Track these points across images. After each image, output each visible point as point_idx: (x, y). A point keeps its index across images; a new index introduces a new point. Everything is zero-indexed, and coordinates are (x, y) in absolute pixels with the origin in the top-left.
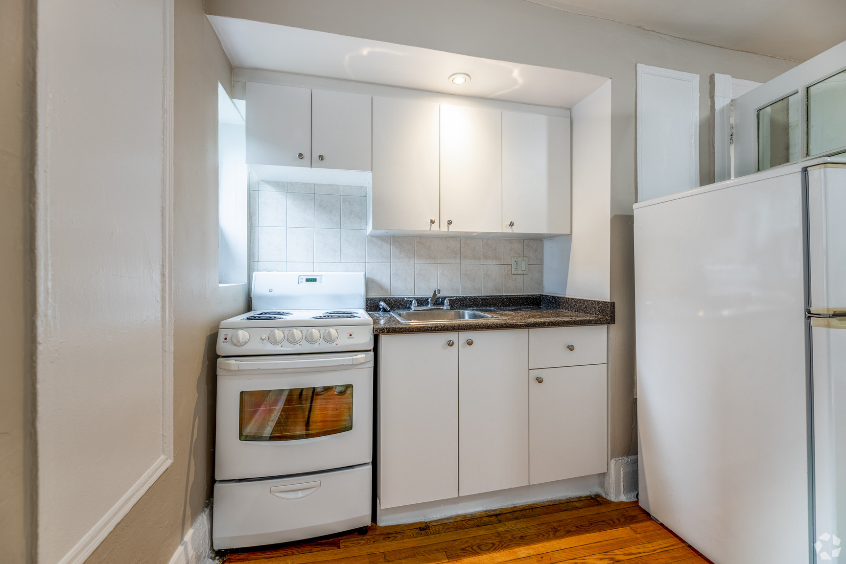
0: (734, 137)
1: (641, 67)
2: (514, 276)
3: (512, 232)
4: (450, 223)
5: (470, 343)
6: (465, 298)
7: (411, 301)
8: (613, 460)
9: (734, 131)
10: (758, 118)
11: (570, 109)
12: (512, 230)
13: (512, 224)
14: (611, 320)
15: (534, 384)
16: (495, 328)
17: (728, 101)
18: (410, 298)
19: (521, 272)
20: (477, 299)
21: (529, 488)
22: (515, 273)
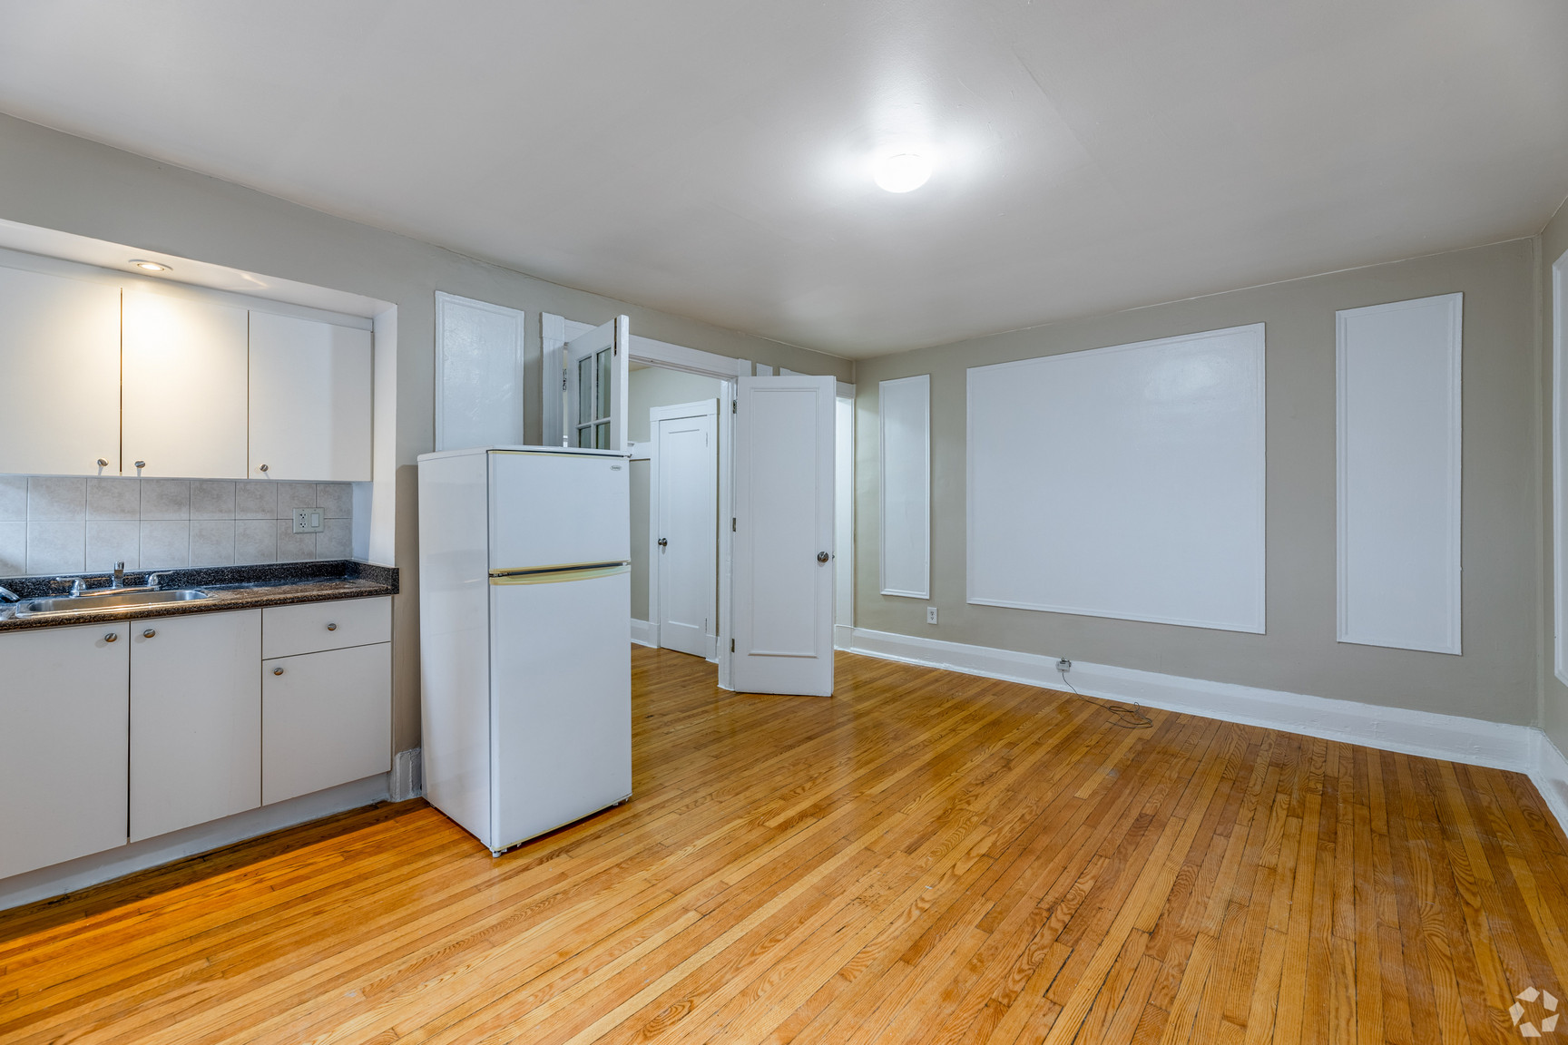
0: (567, 383)
1: (441, 297)
2: (298, 536)
3: (266, 478)
4: (140, 465)
5: (149, 635)
6: (199, 572)
7: (74, 582)
8: (399, 755)
9: (567, 376)
10: (580, 370)
11: (373, 320)
12: (267, 475)
13: (264, 468)
14: (395, 590)
15: (270, 679)
16: (196, 611)
17: (560, 344)
18: (70, 577)
19: (312, 530)
20: (223, 572)
21: (263, 809)
22: (301, 530)
